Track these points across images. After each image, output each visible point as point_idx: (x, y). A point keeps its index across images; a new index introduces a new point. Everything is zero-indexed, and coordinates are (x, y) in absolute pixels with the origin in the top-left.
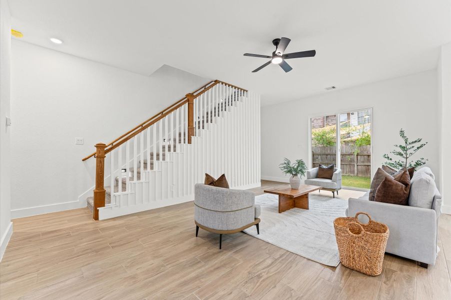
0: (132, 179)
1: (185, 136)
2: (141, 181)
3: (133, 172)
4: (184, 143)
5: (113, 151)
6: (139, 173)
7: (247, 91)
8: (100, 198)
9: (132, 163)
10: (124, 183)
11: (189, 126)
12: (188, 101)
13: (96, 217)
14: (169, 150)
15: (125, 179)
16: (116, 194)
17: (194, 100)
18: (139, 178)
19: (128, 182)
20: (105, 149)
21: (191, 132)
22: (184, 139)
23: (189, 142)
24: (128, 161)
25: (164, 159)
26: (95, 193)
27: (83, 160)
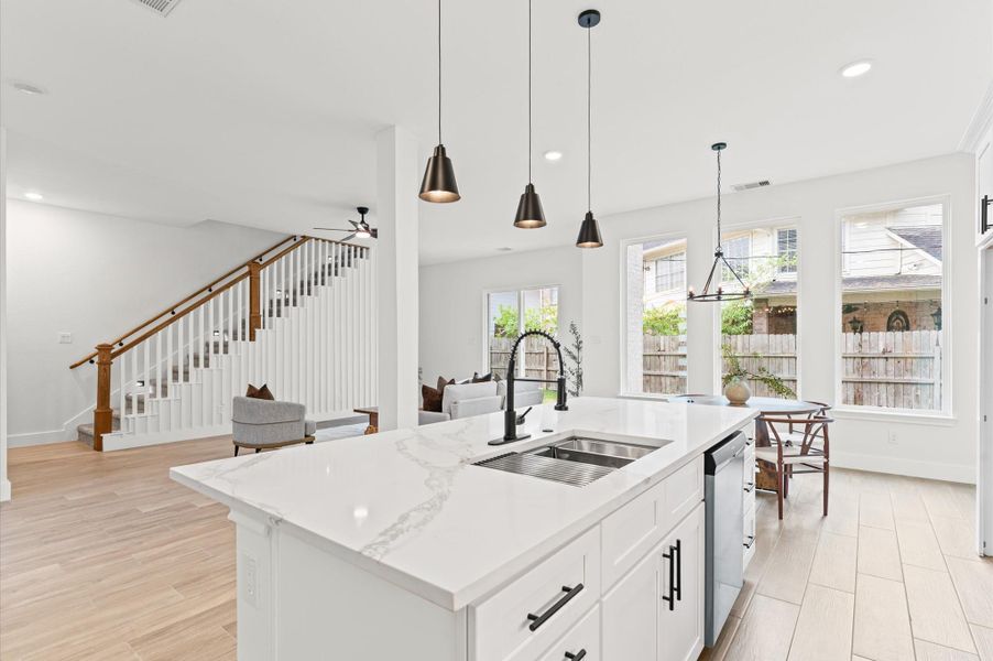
0: (153, 395)
1: (244, 327)
2: (168, 398)
3: (155, 385)
4: (244, 339)
5: (123, 355)
6: (164, 387)
7: (367, 249)
8: (105, 420)
9: (154, 372)
10: (141, 402)
11: (251, 313)
12: (250, 273)
13: (99, 447)
14: (216, 352)
15: (143, 396)
16: (129, 416)
17: (262, 272)
18: (165, 394)
19: (147, 400)
20: (113, 351)
21: (255, 322)
22: (244, 334)
23: (252, 338)
24: (147, 368)
25: (207, 365)
26: (97, 414)
27: (72, 367)
